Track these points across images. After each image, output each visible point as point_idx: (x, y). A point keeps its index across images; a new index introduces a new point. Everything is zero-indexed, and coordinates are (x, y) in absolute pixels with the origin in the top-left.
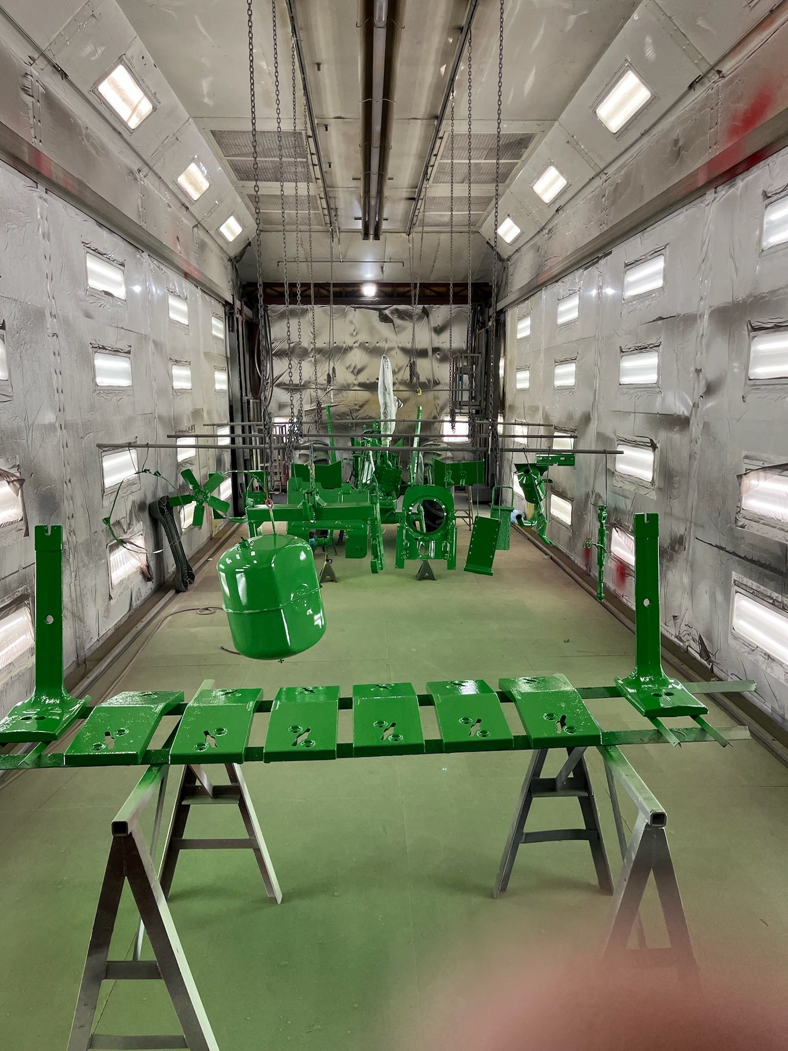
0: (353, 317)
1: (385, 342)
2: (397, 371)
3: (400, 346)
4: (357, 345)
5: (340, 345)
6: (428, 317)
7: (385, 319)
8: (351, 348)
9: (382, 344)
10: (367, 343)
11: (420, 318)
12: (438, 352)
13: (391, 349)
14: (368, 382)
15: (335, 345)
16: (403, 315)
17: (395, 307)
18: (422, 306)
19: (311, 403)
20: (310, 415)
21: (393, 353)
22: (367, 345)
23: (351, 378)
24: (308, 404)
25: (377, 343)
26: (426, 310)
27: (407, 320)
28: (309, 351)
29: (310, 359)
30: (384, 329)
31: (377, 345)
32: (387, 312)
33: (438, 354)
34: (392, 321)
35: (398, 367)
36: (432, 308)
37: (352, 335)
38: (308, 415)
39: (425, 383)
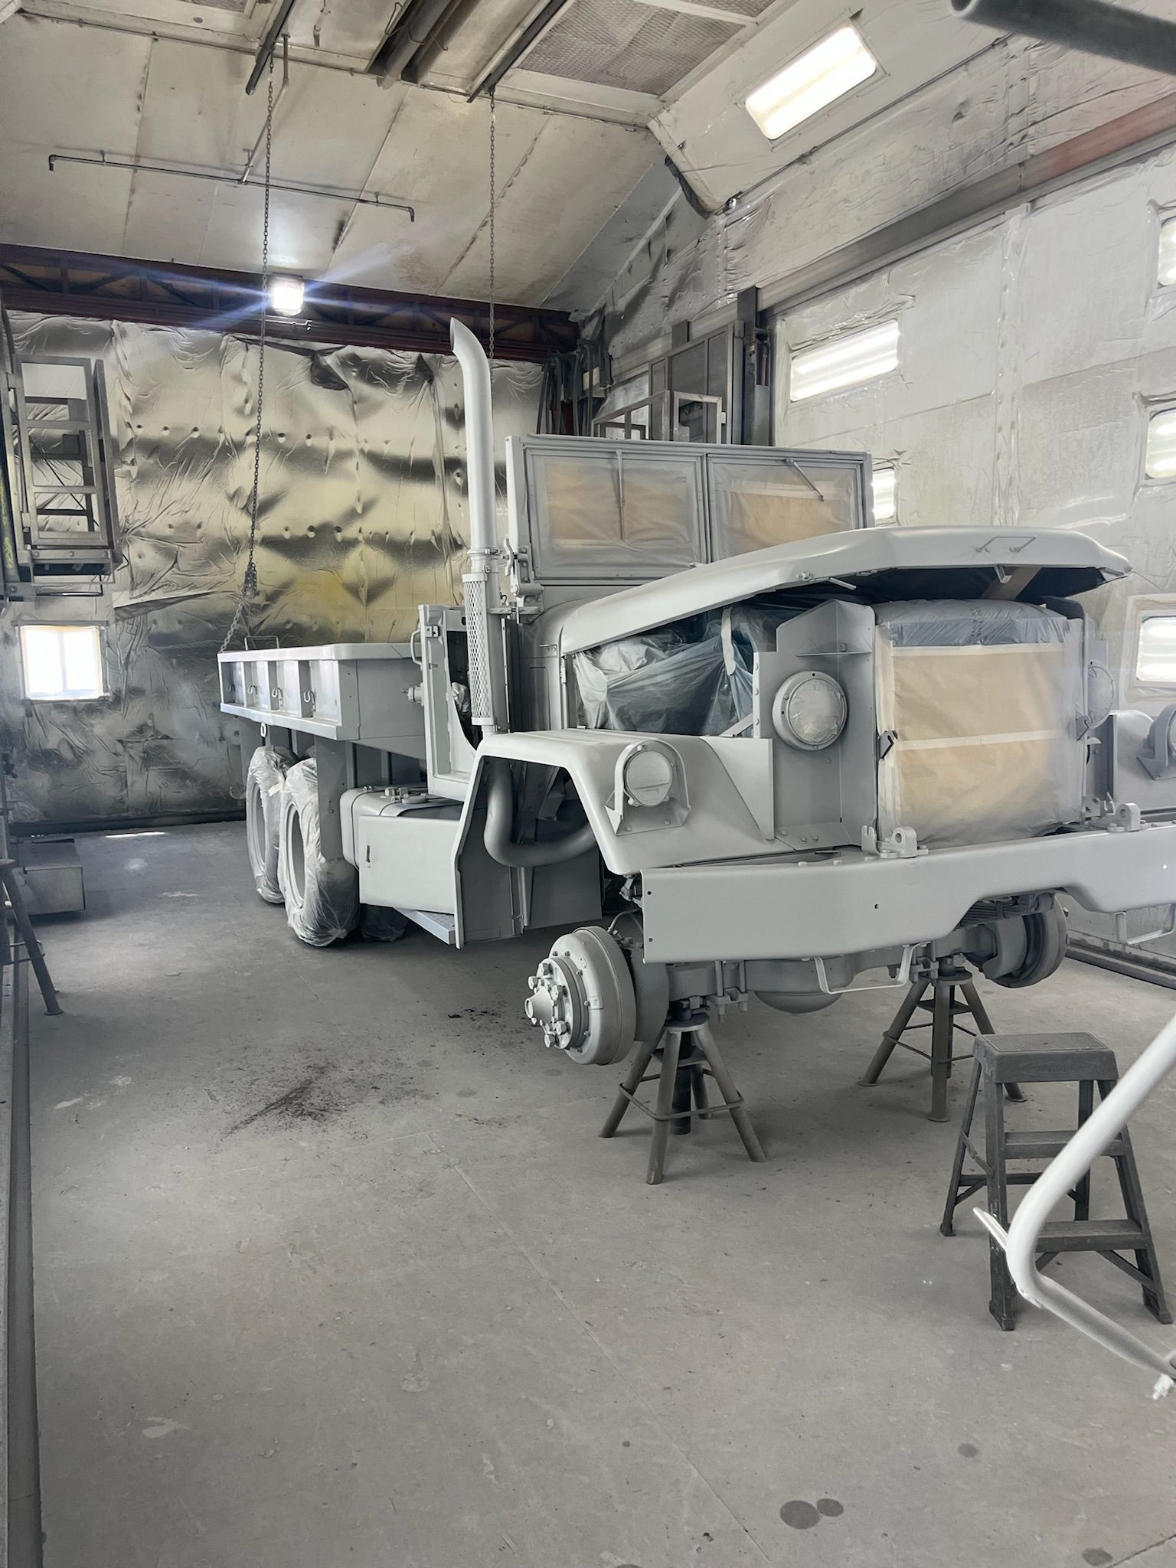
0: (243, 366)
1: (327, 438)
2: (359, 511)
3: (366, 451)
4: (252, 439)
5: (212, 435)
6: (431, 381)
7: (325, 378)
8: (239, 447)
9: (319, 442)
10: (281, 435)
11: (413, 385)
12: (459, 471)
13: (343, 455)
14: (287, 535)
15: (196, 435)
16: (372, 373)
17: (349, 349)
18: (417, 354)
19: (133, 589)
20: (130, 621)
21: (350, 465)
22: (281, 440)
23: (241, 524)
24: (125, 589)
25: (309, 437)
26: (426, 364)
27: (379, 385)
28: (122, 446)
29: (126, 468)
30: (325, 405)
31: (309, 443)
32: (329, 361)
33: (458, 475)
34: (342, 386)
35: (363, 499)
36: (441, 361)
37: (240, 411)
38: (124, 619)
39: (430, 542)
